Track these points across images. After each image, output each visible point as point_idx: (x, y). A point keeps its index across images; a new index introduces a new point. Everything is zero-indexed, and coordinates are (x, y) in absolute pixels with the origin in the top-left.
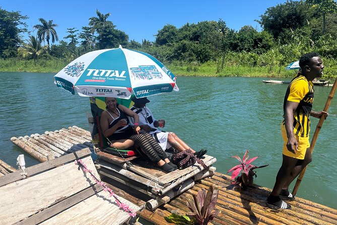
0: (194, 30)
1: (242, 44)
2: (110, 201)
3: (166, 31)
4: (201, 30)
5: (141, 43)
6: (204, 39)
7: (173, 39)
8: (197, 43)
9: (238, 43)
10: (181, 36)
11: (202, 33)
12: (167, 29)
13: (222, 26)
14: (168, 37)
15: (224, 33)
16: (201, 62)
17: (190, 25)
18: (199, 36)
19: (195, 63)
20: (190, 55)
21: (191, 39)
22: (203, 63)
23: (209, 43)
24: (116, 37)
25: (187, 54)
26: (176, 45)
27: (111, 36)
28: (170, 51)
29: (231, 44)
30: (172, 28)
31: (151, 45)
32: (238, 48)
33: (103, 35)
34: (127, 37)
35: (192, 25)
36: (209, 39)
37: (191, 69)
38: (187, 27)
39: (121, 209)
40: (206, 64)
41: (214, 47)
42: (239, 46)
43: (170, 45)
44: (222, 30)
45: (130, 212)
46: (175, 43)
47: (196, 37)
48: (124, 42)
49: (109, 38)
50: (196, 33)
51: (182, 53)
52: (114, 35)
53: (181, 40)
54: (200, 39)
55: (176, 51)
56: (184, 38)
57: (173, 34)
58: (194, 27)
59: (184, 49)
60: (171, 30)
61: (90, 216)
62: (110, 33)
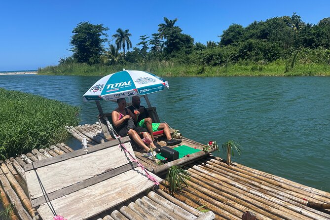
0: (263, 27)
1: (318, 40)
2: (142, 174)
3: (232, 31)
4: (270, 27)
5: (206, 45)
6: (273, 36)
7: (238, 38)
8: (265, 41)
9: (313, 38)
10: (247, 34)
11: (270, 31)
12: (233, 29)
13: (296, 20)
14: (234, 36)
15: (298, 28)
16: (268, 61)
17: (257, 23)
18: (267, 34)
19: (262, 61)
20: (257, 54)
21: (259, 37)
22: (271, 62)
23: (279, 40)
24: (182, 41)
25: (253, 53)
26: (242, 44)
27: (178, 40)
28: (235, 50)
29: (305, 40)
30: (238, 27)
31: (216, 45)
32: (313, 45)
33: (170, 40)
34: (193, 40)
35: (260, 23)
36: (279, 36)
37: (256, 69)
38: (254, 26)
39: (149, 179)
40: (274, 62)
41: (284, 45)
42: (315, 42)
43: (235, 45)
44: (297, 25)
45: (155, 181)
46: (241, 43)
47: (264, 35)
48: (190, 45)
49: (176, 43)
50: (264, 31)
51: (248, 53)
52: (180, 39)
53: (248, 39)
54: (269, 36)
55: (242, 50)
56: (251, 37)
57: (239, 33)
58: (262, 25)
59: (250, 47)
60: (237, 30)
61: (128, 182)
62: (177, 37)
